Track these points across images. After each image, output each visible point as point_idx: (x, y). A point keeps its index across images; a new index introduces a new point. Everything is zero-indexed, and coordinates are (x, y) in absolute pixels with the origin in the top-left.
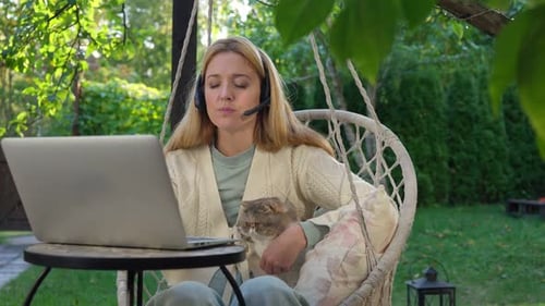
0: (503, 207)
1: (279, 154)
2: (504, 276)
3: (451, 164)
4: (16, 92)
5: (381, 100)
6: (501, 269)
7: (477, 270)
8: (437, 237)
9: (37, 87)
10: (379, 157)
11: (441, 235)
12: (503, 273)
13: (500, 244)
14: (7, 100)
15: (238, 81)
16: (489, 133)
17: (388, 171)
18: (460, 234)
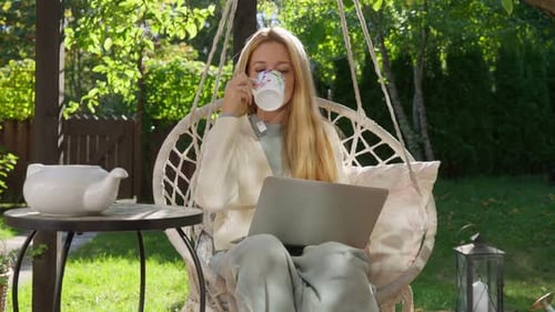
0: (546, 177)
2: (548, 243)
3: (496, 136)
4: (86, 69)
5: (428, 74)
6: (545, 236)
7: (521, 237)
8: (483, 205)
9: (106, 65)
11: (485, 204)
12: (547, 240)
13: (543, 212)
14: (76, 77)
16: (534, 106)
18: (505, 203)
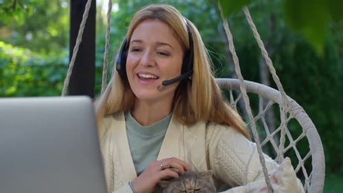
1: (193, 129)
10: (283, 127)
15: (161, 49)
17: (293, 144)
